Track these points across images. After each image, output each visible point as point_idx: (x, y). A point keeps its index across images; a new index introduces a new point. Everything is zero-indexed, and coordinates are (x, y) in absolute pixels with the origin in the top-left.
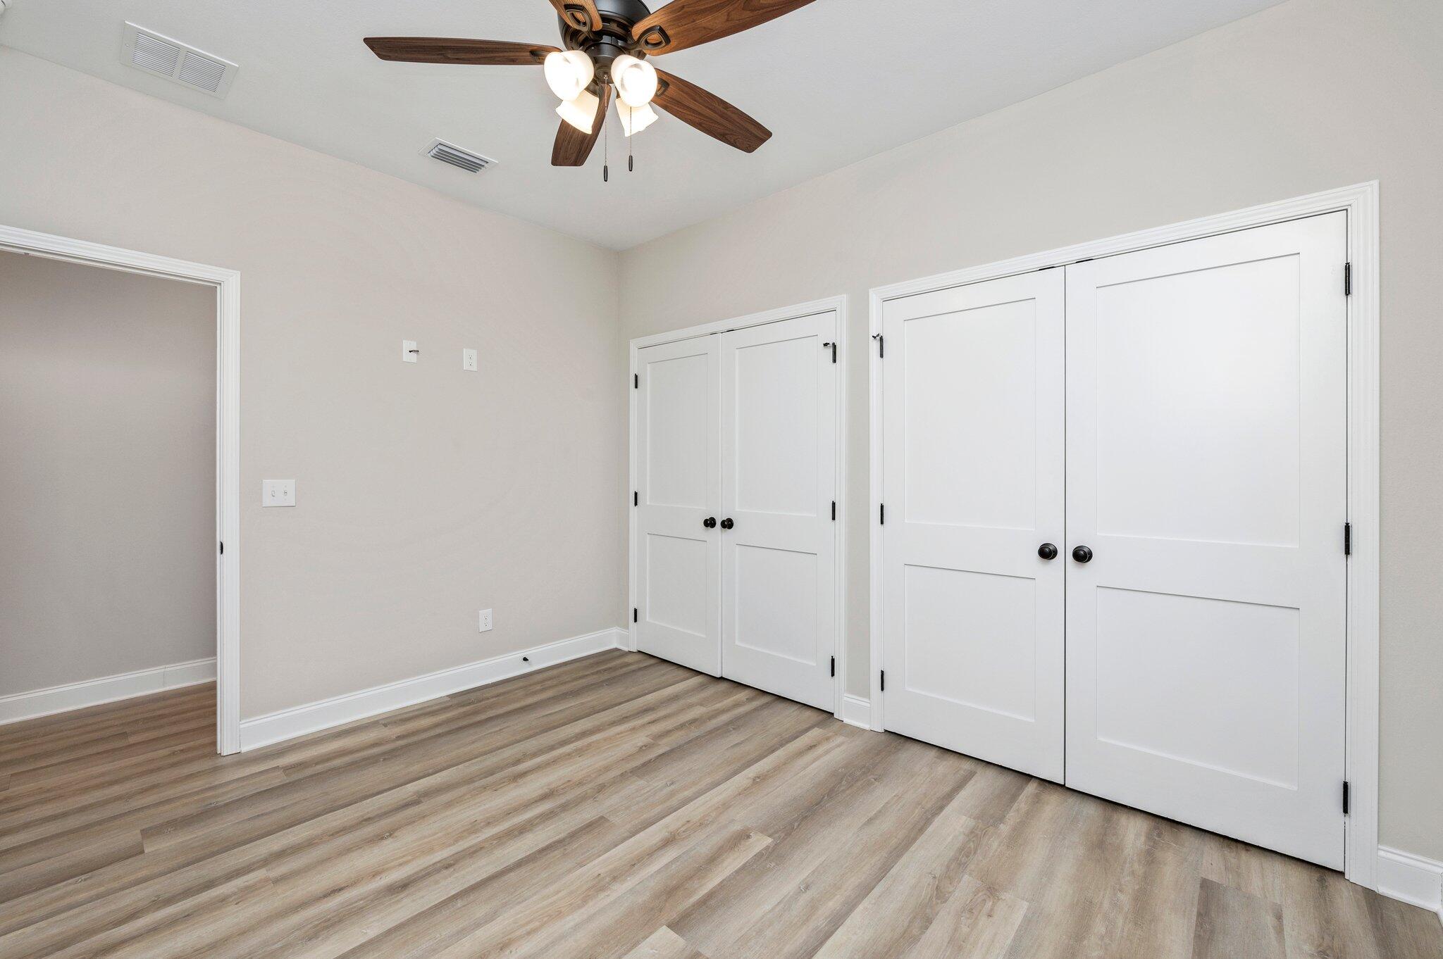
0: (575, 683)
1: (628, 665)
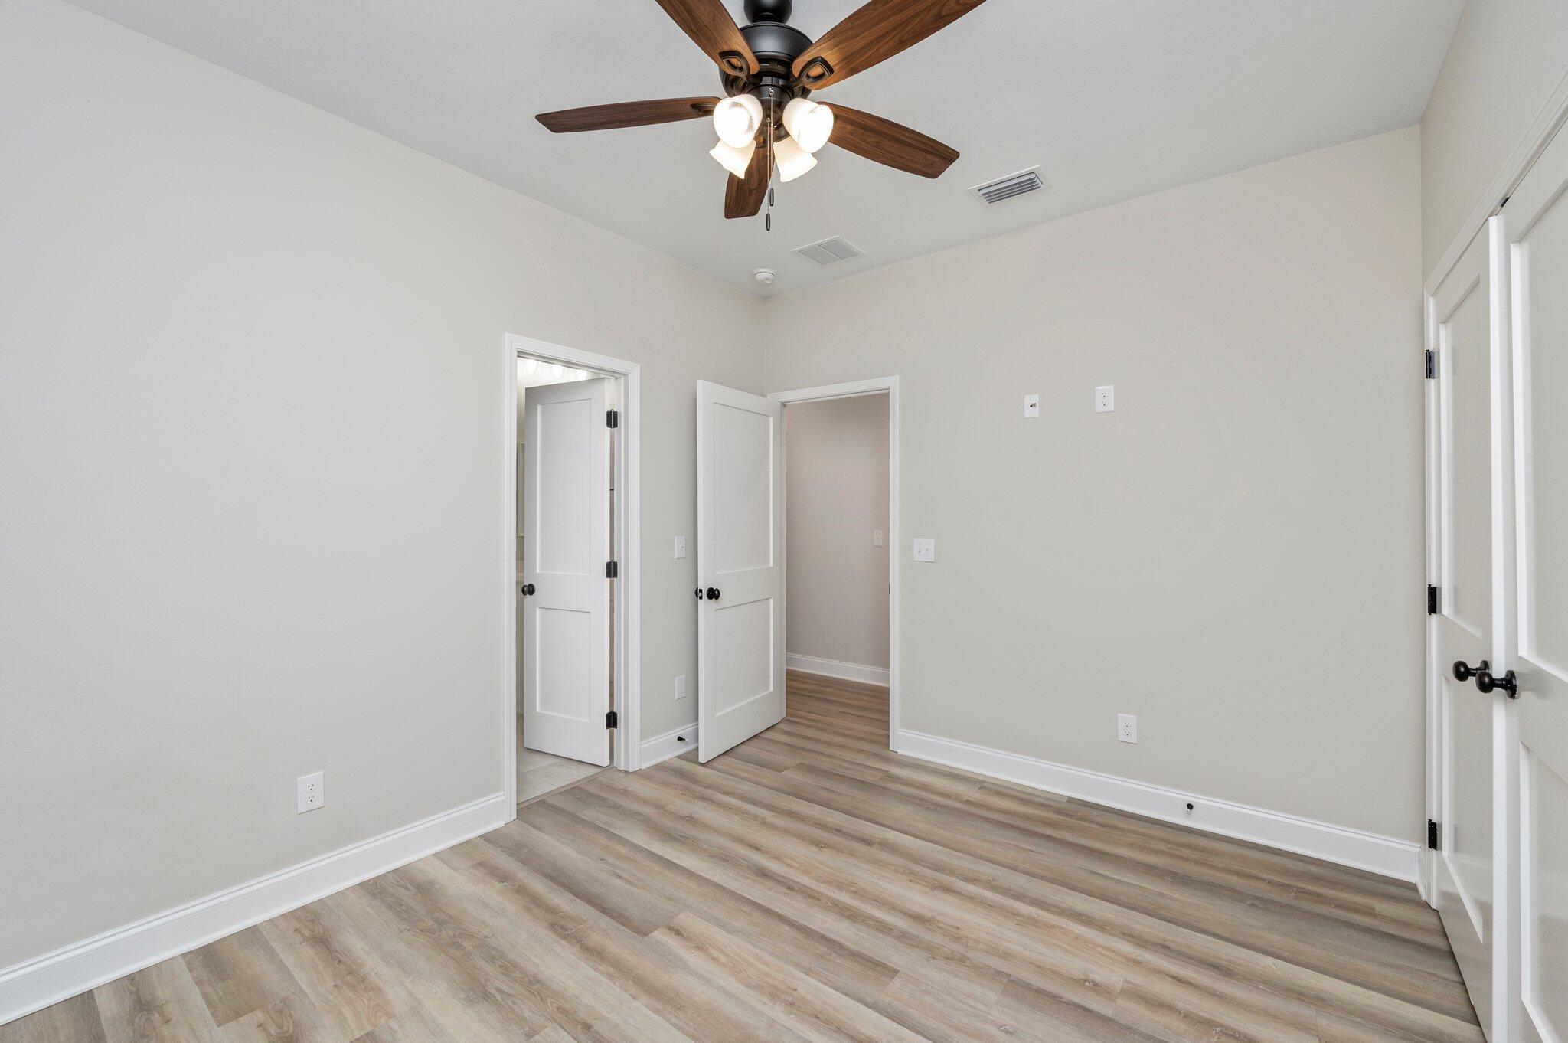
0: (1225, 876)
1: (1371, 913)
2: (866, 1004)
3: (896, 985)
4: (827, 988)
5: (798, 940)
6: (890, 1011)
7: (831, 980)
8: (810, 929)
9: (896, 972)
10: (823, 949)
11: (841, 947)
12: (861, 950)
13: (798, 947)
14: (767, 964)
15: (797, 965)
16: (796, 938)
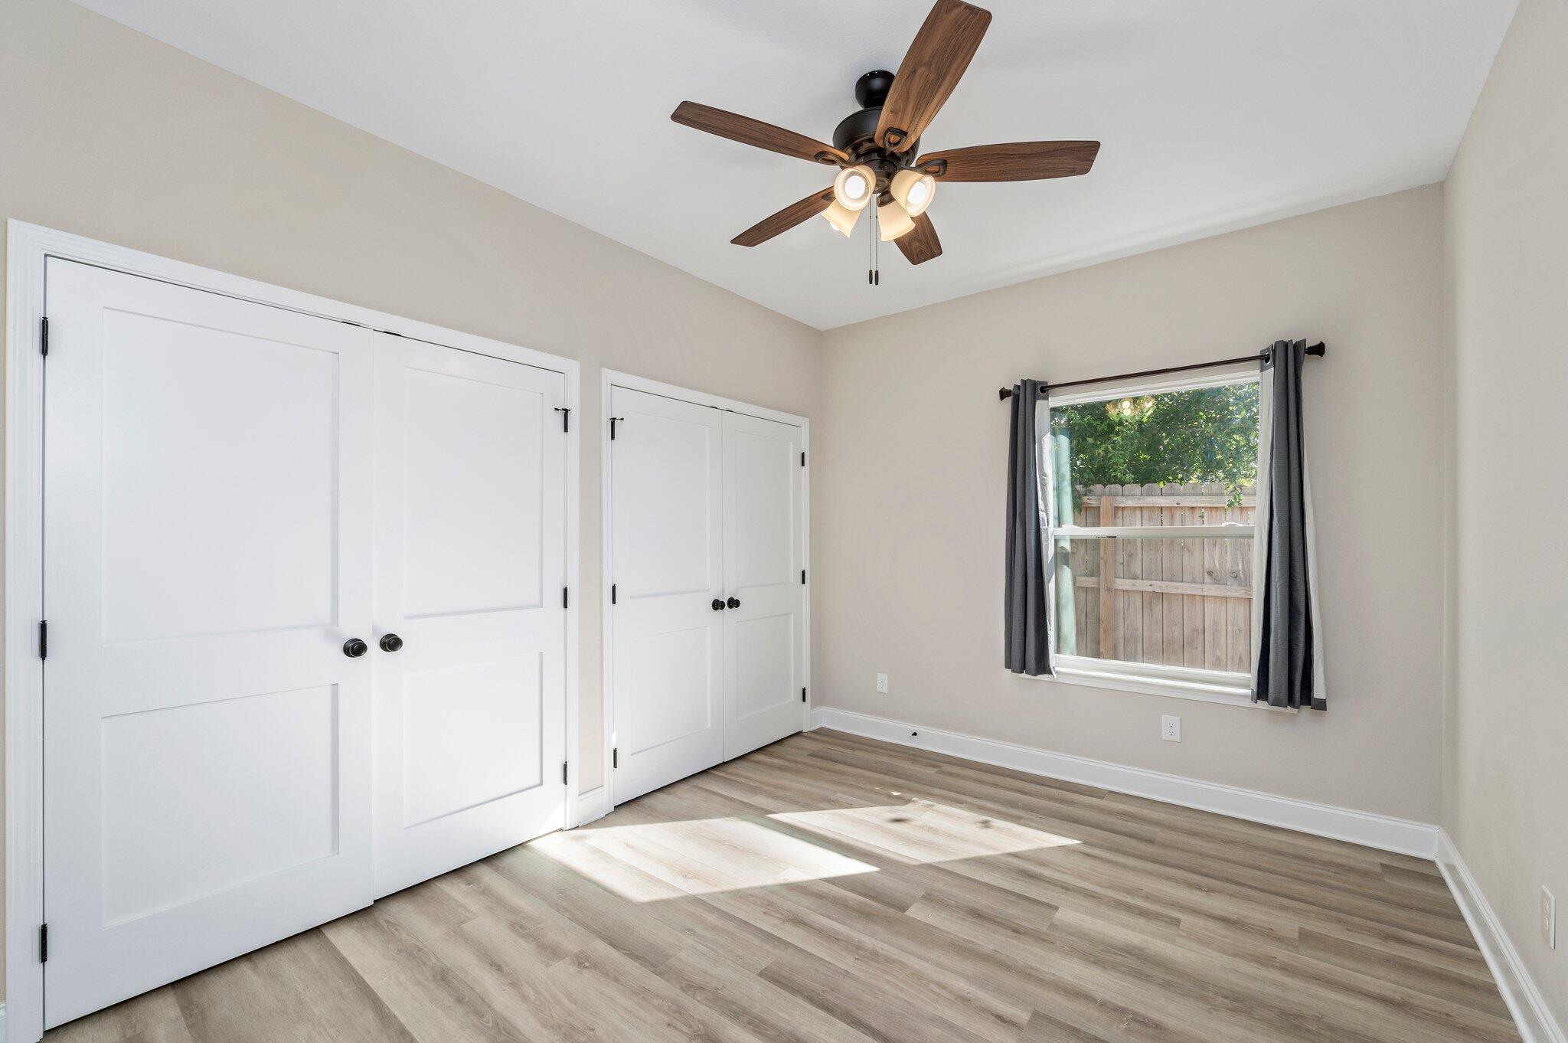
2: (795, 947)
3: (764, 963)
4: (828, 960)
5: (859, 1009)
6: (776, 943)
7: (824, 967)
8: (845, 1022)
9: (761, 974)
10: (831, 997)
11: (810, 1000)
12: (791, 997)
13: (858, 999)
14: (888, 982)
15: (857, 979)
16: (862, 1010)
